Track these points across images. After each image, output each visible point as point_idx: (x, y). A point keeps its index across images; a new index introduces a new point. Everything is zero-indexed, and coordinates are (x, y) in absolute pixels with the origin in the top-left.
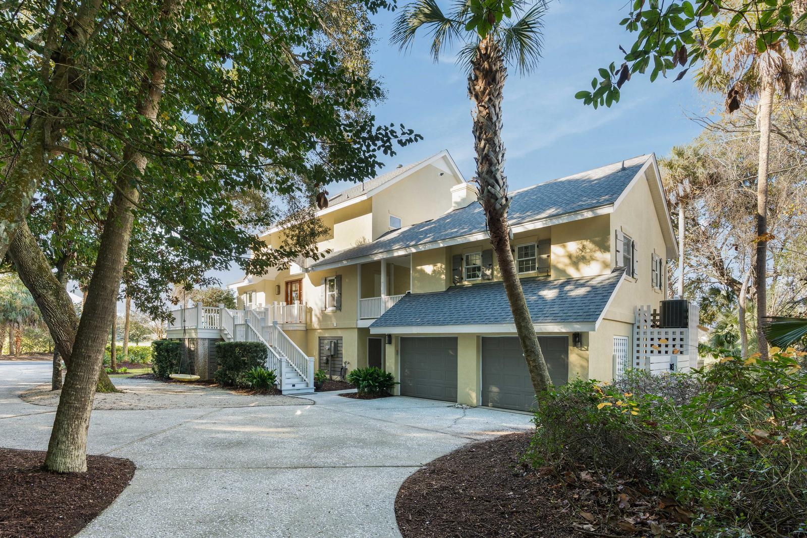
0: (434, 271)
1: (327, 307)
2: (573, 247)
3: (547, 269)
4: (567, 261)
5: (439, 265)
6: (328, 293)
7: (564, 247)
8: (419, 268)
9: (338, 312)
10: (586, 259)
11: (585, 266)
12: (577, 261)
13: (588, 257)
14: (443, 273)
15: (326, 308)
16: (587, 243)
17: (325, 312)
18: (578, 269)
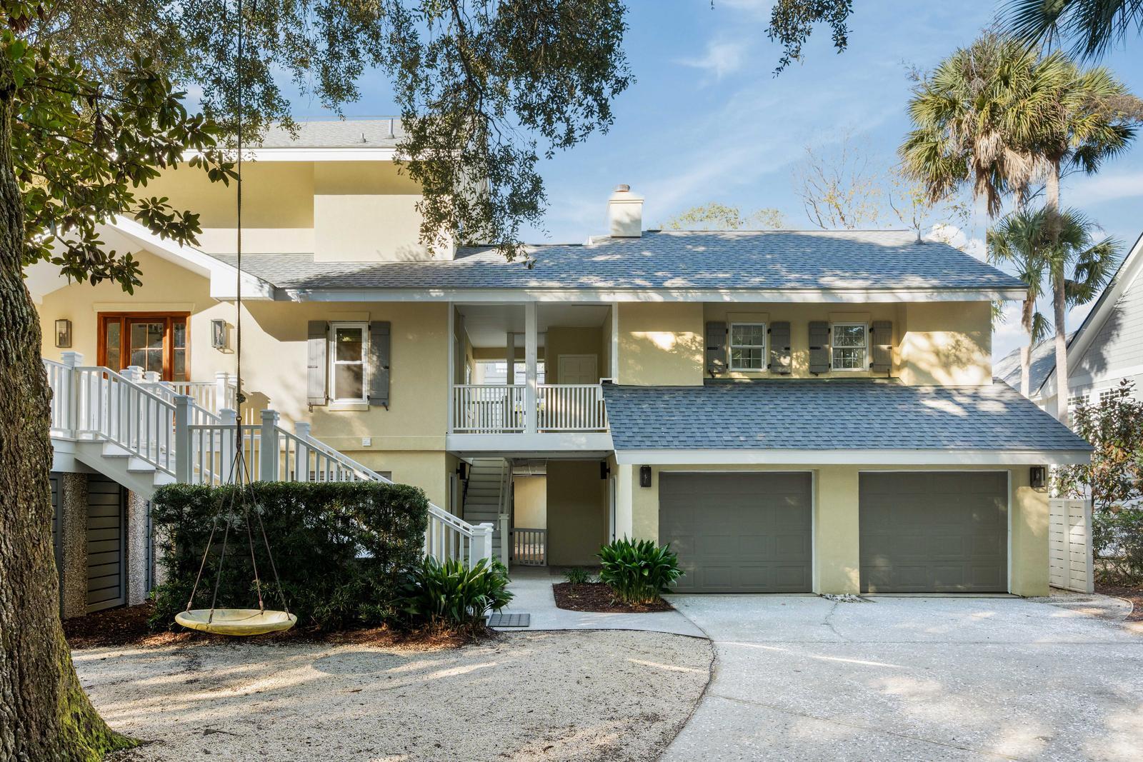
0: (677, 346)
1: (332, 395)
2: (942, 339)
3: (887, 368)
4: (933, 359)
5: (689, 335)
6: (334, 362)
7: (929, 337)
8: (639, 334)
9: (379, 412)
10: (961, 362)
11: (961, 371)
12: (948, 360)
13: (964, 360)
14: (697, 351)
15: (328, 399)
16: (962, 338)
17: (326, 409)
18: (949, 373)
